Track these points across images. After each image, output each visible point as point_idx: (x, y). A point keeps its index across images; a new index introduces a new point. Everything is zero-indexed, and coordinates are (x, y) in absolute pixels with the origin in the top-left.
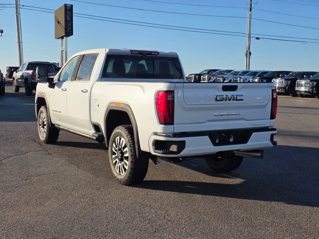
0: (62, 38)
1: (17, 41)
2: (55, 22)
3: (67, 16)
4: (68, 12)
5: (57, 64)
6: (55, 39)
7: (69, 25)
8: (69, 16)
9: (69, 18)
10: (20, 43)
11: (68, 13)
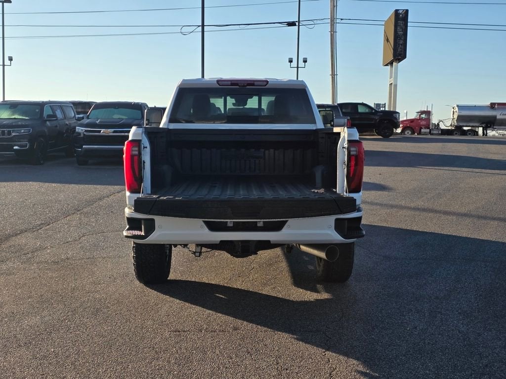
0: (391, 63)
1: (330, 73)
2: (384, 41)
3: (398, 28)
4: (401, 23)
5: (382, 105)
6: (382, 66)
7: (401, 42)
8: (401, 28)
9: (400, 31)
10: (334, 75)
11: (399, 24)
